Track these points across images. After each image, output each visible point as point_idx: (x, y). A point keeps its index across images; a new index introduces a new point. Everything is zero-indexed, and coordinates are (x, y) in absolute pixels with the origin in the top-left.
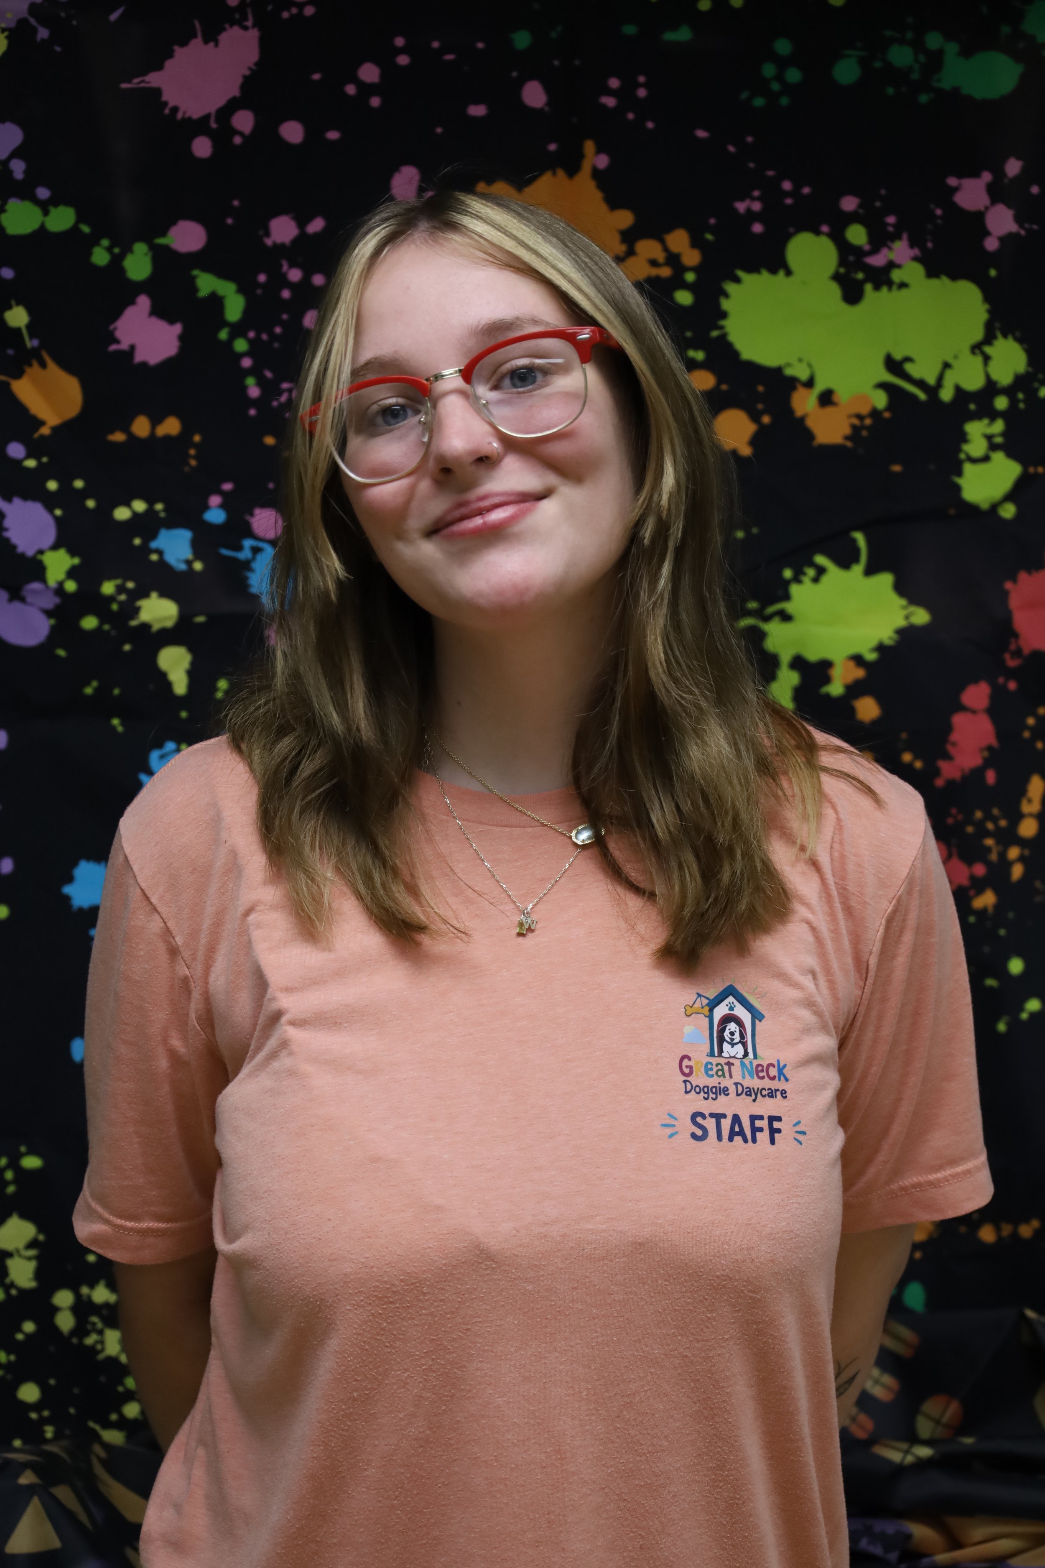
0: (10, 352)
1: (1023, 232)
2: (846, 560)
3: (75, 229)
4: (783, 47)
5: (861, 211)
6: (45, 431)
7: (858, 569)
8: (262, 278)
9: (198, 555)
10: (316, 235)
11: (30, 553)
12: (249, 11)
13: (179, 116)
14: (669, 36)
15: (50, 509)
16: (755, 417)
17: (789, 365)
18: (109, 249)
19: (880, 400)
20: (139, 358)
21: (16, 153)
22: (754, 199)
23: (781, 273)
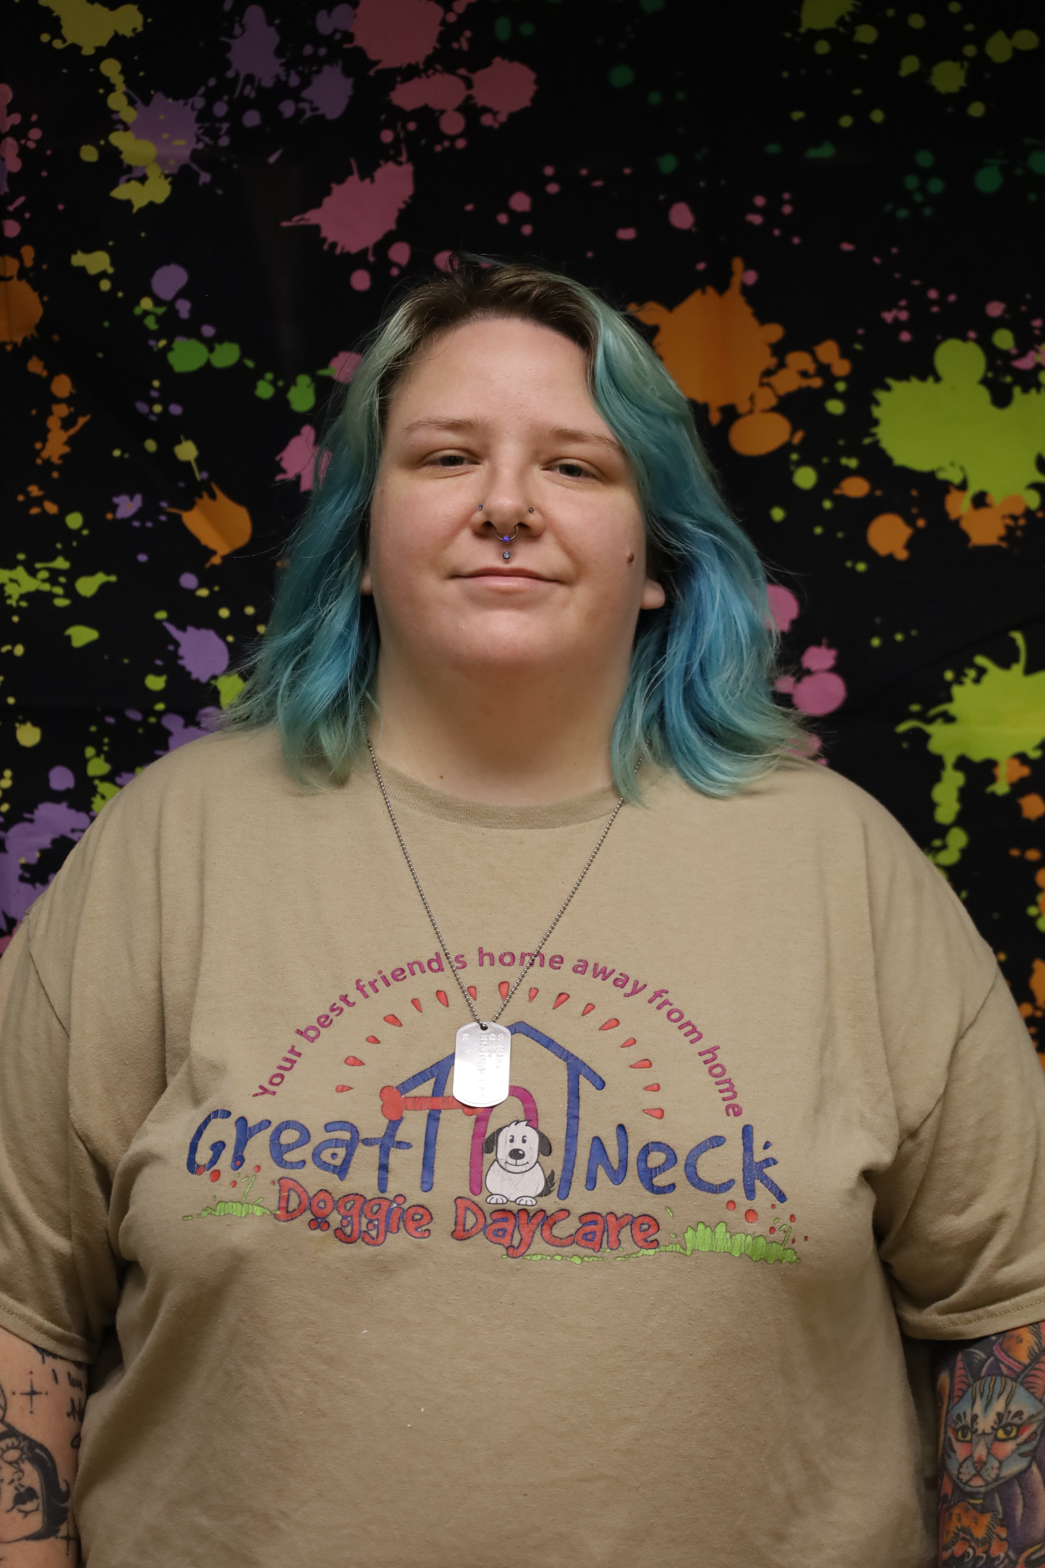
0: (182, 485)
2: (1005, 660)
3: (239, 364)
4: (925, 159)
5: (1007, 316)
6: (216, 560)
7: (1018, 669)
11: (204, 679)
12: (403, 146)
13: (338, 251)
14: (813, 153)
15: (223, 637)
16: (910, 521)
17: (941, 469)
18: (273, 383)
19: (1033, 500)
20: (304, 487)
21: (181, 294)
22: (900, 308)
23: (931, 380)
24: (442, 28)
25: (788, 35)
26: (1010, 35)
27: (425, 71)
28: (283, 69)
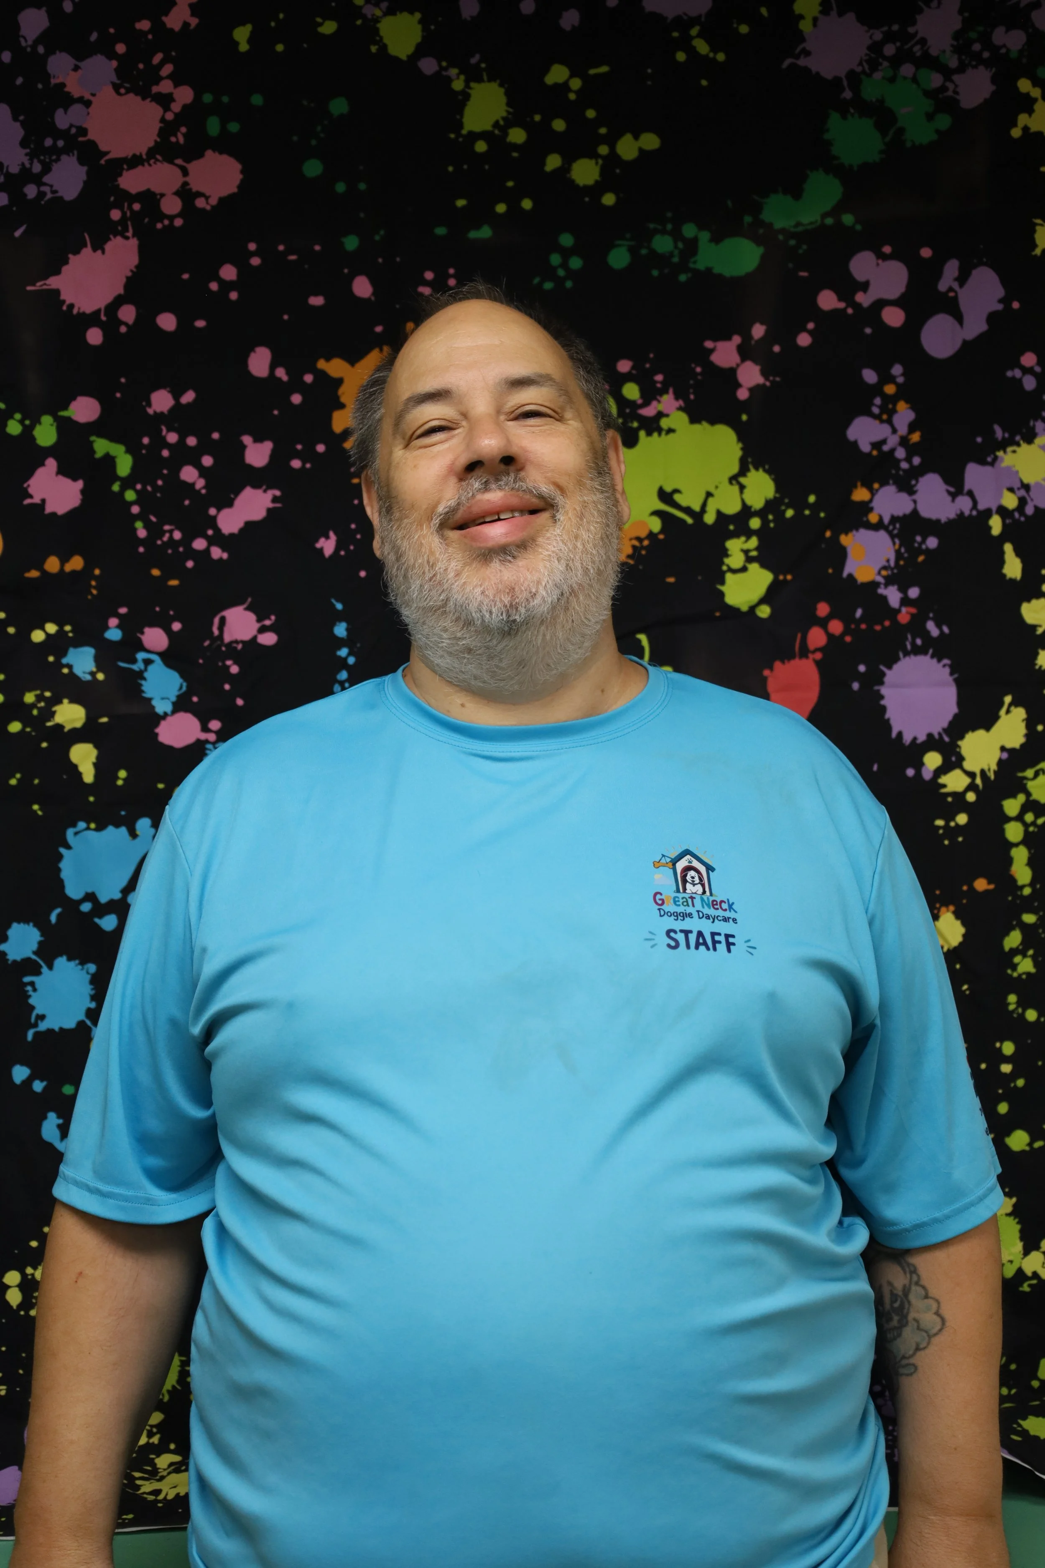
1: (768, 384)
4: (566, 240)
5: (634, 372)
8: (146, 441)
9: (100, 668)
10: (189, 405)
12: (129, 223)
13: (75, 311)
14: (473, 235)
18: (21, 422)
19: (656, 525)
20: (48, 509)
24: (162, 125)
25: (452, 136)
26: (636, 137)
27: (148, 160)
28: (28, 157)
